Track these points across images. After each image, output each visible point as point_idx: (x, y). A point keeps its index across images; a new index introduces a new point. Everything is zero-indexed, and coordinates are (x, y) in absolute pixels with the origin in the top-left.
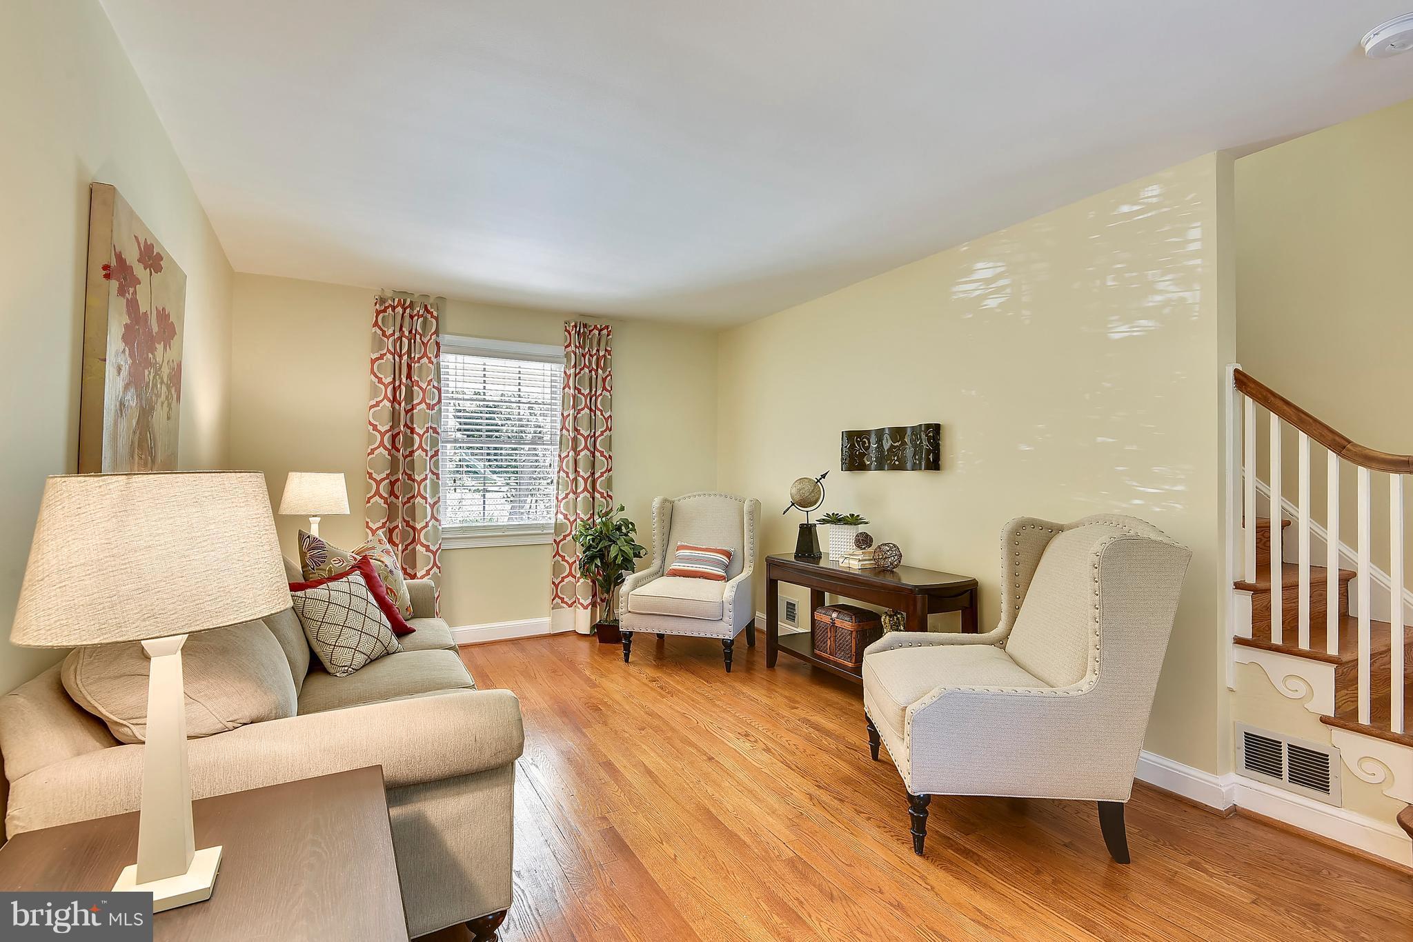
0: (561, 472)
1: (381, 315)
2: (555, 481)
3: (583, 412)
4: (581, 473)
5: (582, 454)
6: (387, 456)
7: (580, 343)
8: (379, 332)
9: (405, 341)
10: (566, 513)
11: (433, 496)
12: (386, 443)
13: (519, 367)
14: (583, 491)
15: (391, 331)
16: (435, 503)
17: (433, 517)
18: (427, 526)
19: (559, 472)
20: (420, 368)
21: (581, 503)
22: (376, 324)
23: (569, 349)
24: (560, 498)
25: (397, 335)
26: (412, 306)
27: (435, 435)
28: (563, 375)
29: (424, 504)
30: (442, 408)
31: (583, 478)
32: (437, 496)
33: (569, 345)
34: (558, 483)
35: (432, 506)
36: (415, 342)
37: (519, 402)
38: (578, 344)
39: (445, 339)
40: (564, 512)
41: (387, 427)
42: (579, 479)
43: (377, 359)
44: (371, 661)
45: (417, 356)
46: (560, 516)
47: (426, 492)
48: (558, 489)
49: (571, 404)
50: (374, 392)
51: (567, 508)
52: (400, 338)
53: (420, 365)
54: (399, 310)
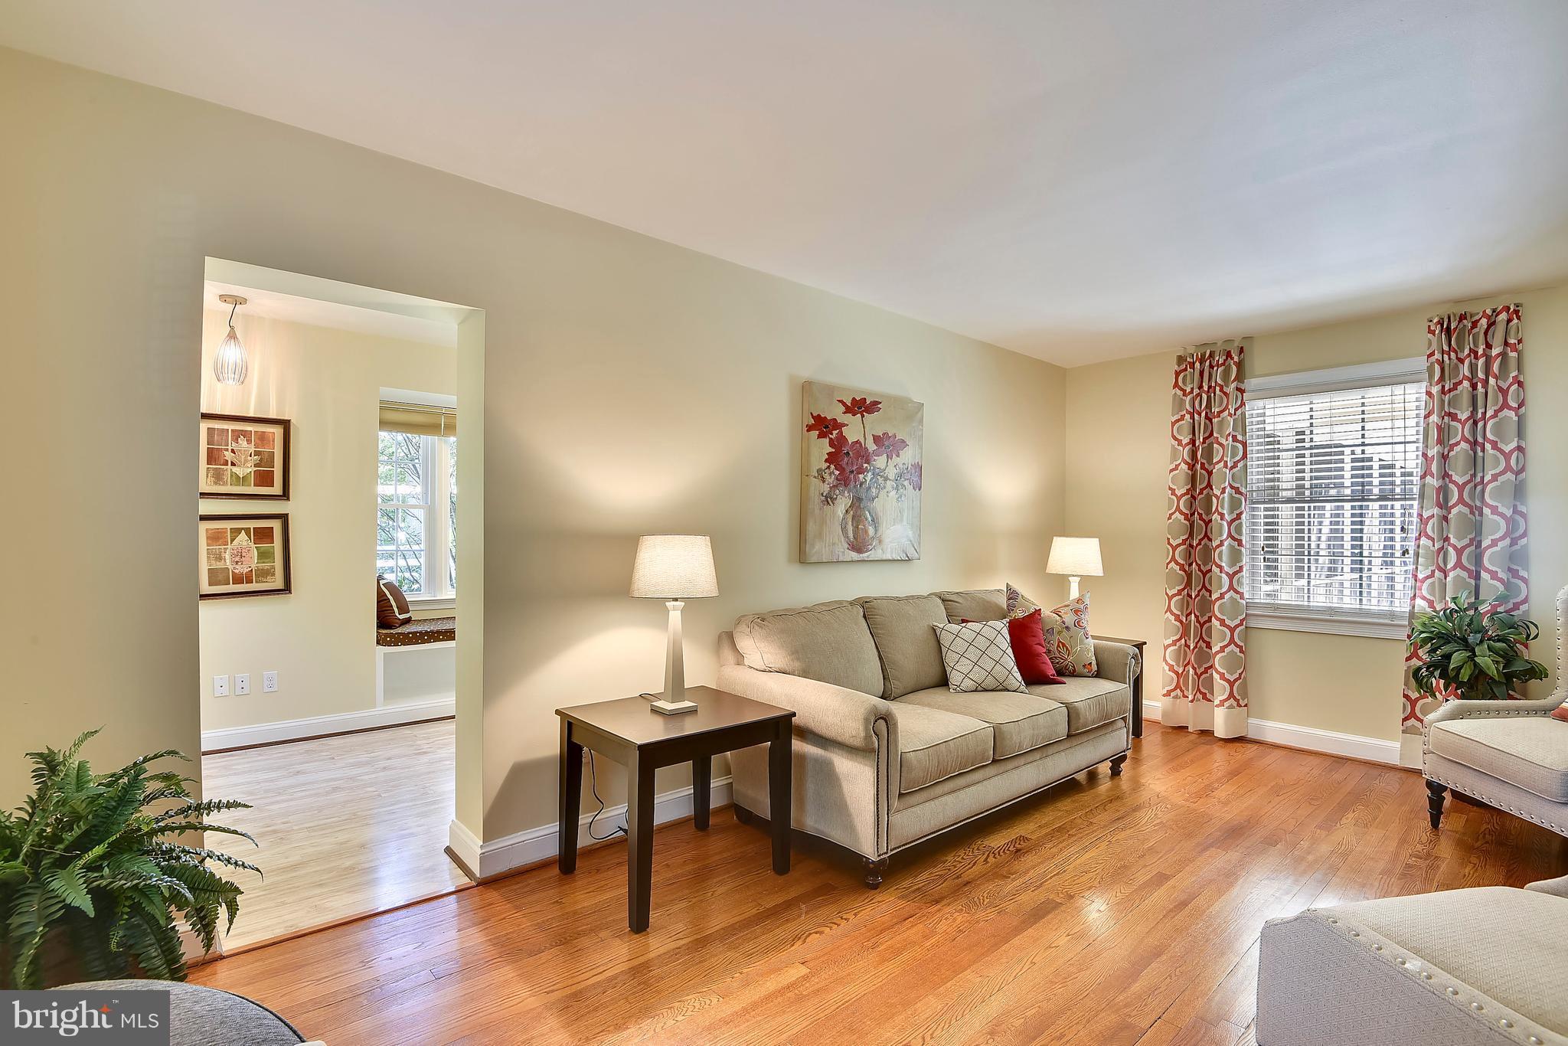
0: (1423, 538)
1: (1182, 375)
2: (1411, 552)
3: (1457, 449)
4: (1453, 541)
5: (1454, 511)
6: (1183, 521)
7: (1450, 345)
8: (1180, 393)
9: (1205, 396)
10: (1432, 598)
11: (1232, 564)
12: (1182, 507)
13: (1363, 398)
14: (1454, 568)
15: (1188, 390)
16: (1236, 573)
17: (1231, 587)
18: (1222, 596)
19: (1418, 538)
20: (1221, 423)
21: (1451, 583)
22: (1176, 385)
23: (1433, 359)
24: (1420, 576)
25: (1196, 391)
26: (1212, 355)
27: (1237, 496)
28: (1424, 397)
29: (1219, 573)
30: (1248, 463)
31: (1455, 547)
32: (1238, 565)
33: (1432, 354)
34: (1417, 555)
35: (1231, 577)
36: (1215, 395)
37: (1363, 444)
38: (1446, 348)
39: (1251, 383)
40: (1429, 597)
41: (1183, 491)
42: (1451, 549)
43: (1178, 421)
44: (980, 689)
45: (1217, 410)
46: (1420, 603)
47: (1221, 560)
48: (1417, 562)
49: (1436, 438)
50: (1174, 454)
51: (1432, 591)
52: (1199, 395)
53: (1220, 419)
54: (1197, 365)
